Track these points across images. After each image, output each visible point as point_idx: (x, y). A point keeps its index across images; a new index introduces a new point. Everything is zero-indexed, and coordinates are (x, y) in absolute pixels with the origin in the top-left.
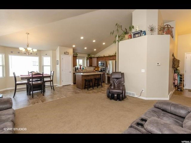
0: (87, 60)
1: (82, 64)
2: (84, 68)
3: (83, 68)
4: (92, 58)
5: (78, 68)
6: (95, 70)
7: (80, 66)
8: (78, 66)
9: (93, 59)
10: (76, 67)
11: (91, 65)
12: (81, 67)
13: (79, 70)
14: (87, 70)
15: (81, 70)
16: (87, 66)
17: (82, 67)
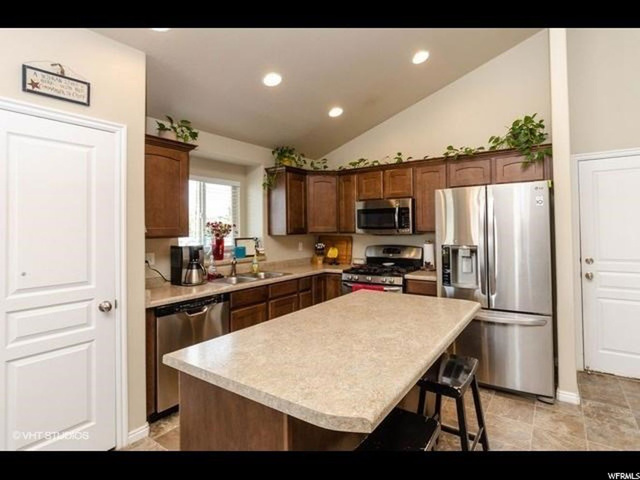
0: (269, 189)
1: (227, 220)
2: (250, 250)
3: (240, 252)
4: (305, 173)
5: (195, 253)
6: (320, 261)
7: (219, 231)
8: (196, 237)
9: (311, 179)
10: (183, 242)
11: (298, 227)
12: (220, 242)
13: (211, 265)
14: (269, 260)
15: (225, 270)
16: (270, 232)
17: (228, 242)
